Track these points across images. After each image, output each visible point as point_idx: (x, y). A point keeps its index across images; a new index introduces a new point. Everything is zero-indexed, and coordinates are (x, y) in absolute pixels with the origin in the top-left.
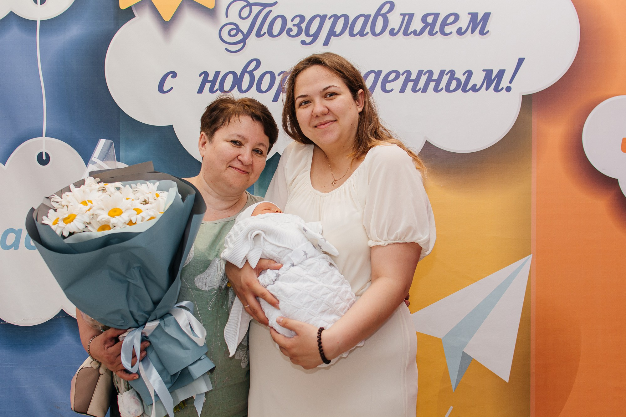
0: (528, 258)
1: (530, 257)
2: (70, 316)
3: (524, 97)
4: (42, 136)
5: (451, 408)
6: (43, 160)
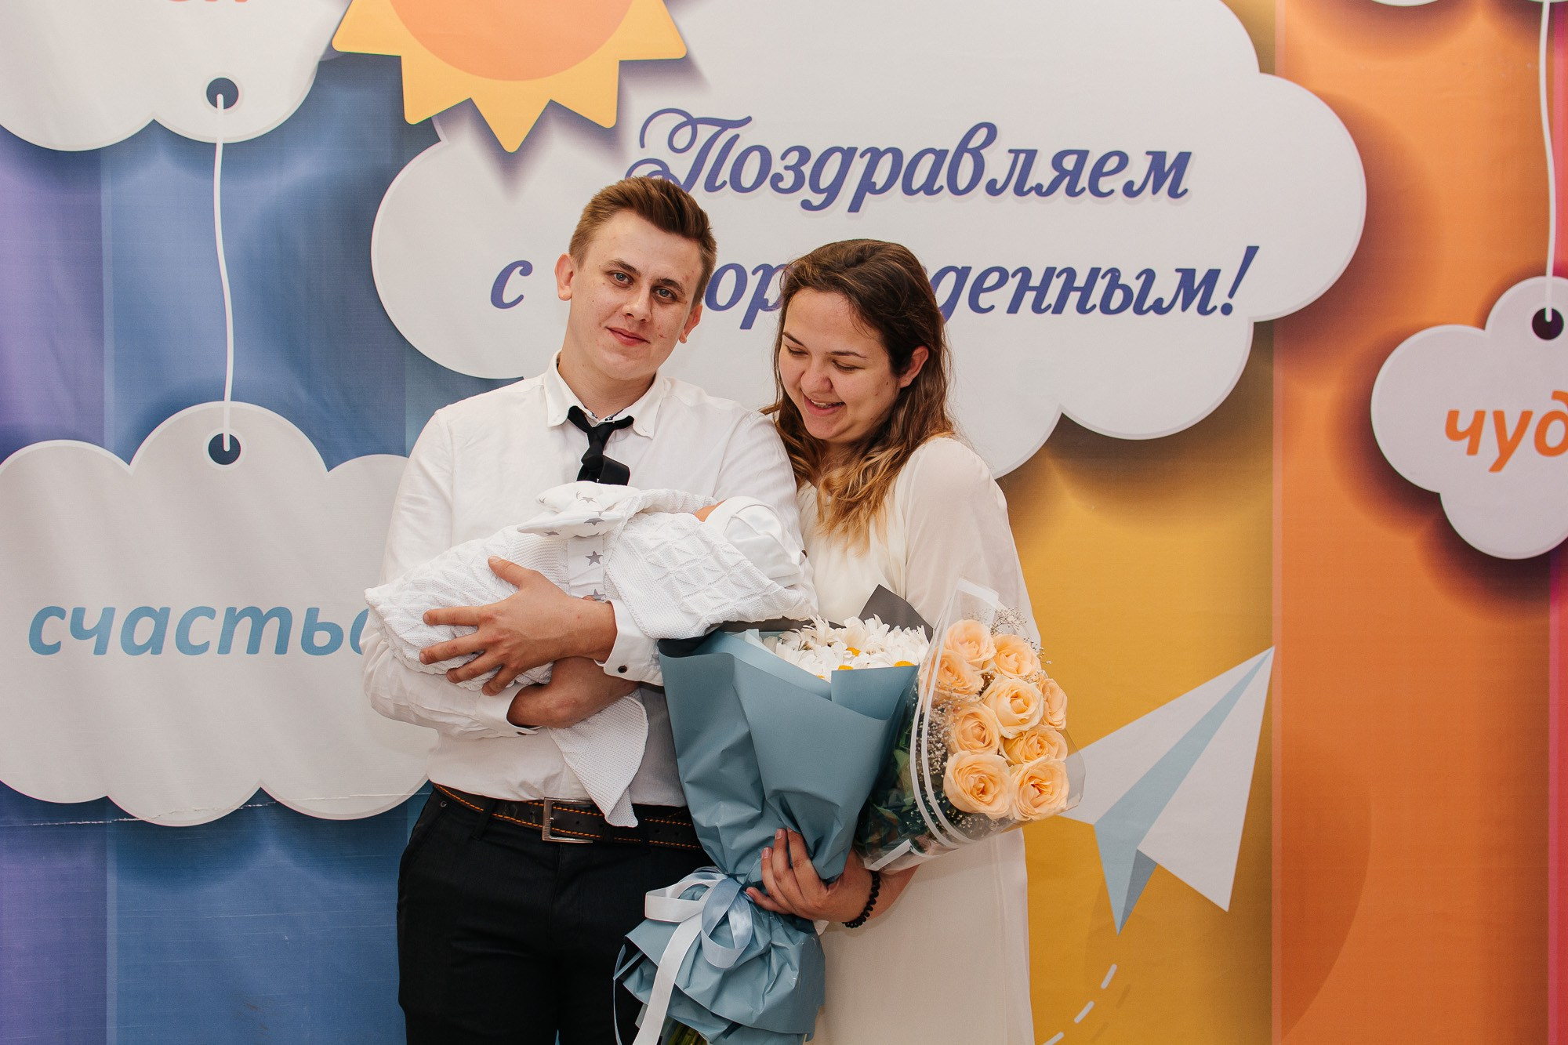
0: (1265, 658)
1: (1270, 652)
2: (279, 803)
3: (1256, 324)
4: (223, 400)
5: (1114, 968)
6: (223, 452)
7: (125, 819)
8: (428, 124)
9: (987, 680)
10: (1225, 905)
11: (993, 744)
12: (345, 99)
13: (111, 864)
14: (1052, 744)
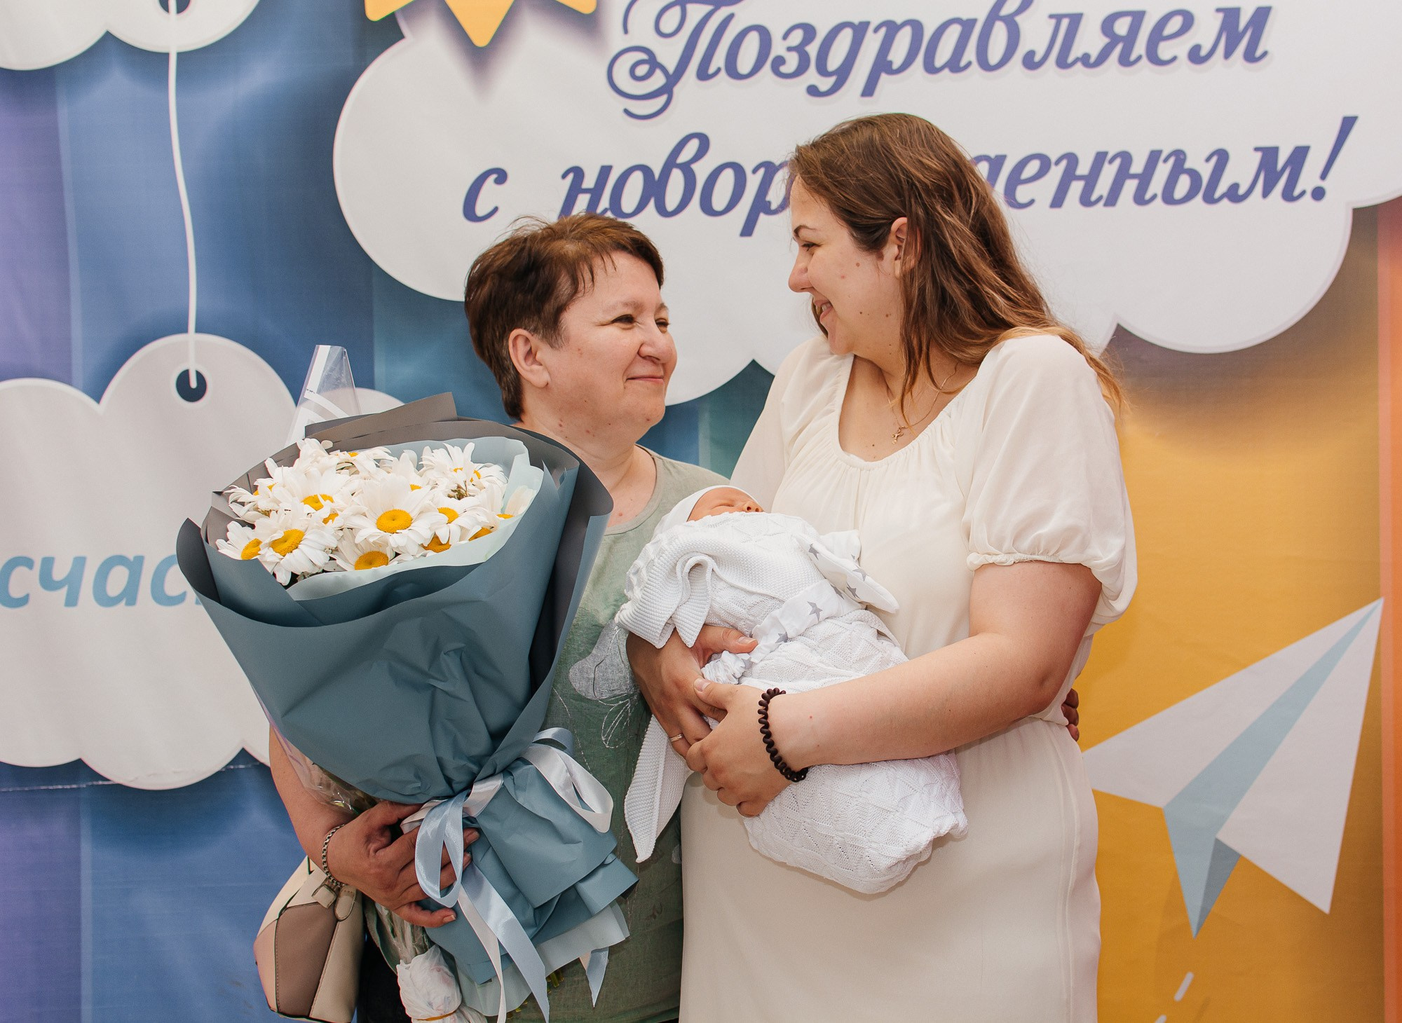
1: (1378, 605)
3: (1355, 211)
4: (187, 332)
5: (1189, 977)
6: (191, 388)
7: (100, 783)
8: (391, 20)
10: (1325, 905)
13: (86, 830)
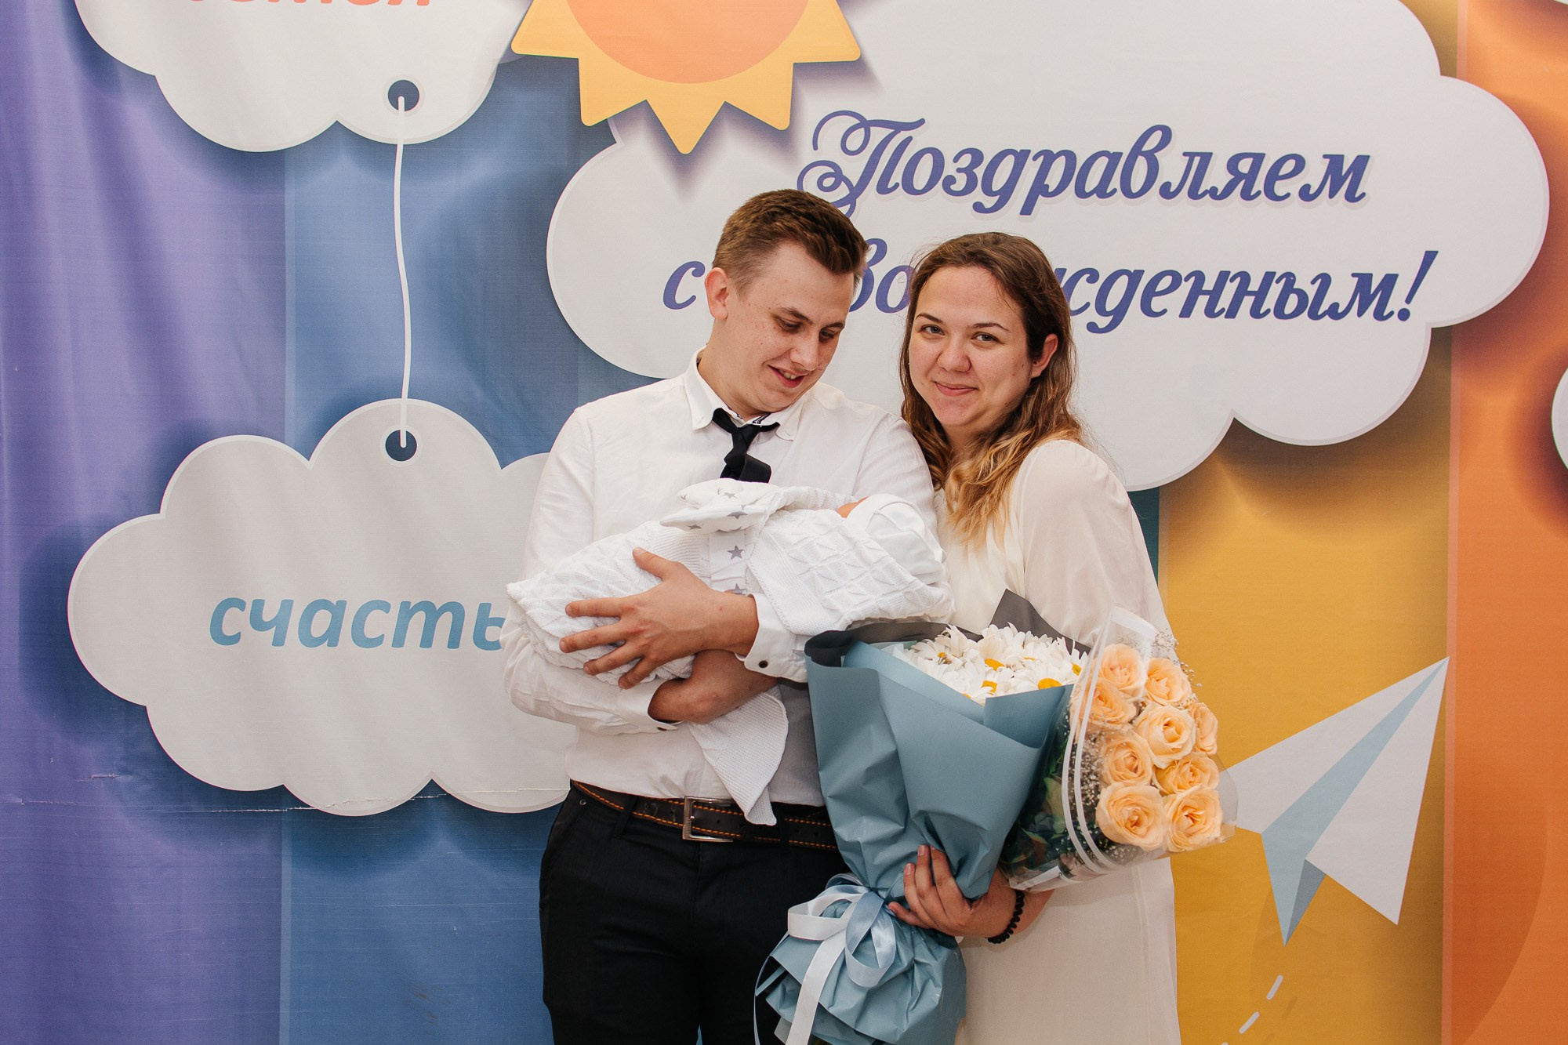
0: (1440, 667)
1: (1444, 663)
2: (449, 795)
3: (1434, 330)
4: (401, 397)
5: (1280, 979)
6: (400, 448)
7: (300, 808)
8: (604, 126)
9: (1140, 708)
11: (1146, 775)
12: (523, 101)
13: (286, 852)
14: (1204, 771)
